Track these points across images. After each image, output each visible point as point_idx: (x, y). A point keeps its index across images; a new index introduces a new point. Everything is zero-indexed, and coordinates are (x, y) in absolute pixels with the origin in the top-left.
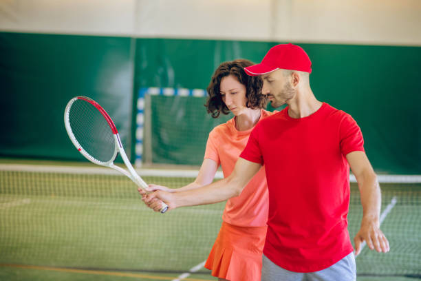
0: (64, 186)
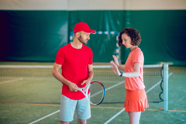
0: (26, 73)
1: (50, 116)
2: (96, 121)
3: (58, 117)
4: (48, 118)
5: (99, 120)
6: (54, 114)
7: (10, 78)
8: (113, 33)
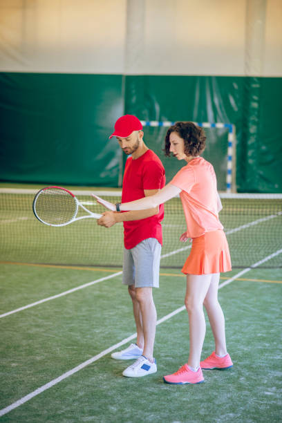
1: (86, 289)
2: (172, 298)
3: (100, 291)
4: (80, 291)
5: (178, 297)
6: (93, 285)
7: (7, 217)
8: (220, 125)
